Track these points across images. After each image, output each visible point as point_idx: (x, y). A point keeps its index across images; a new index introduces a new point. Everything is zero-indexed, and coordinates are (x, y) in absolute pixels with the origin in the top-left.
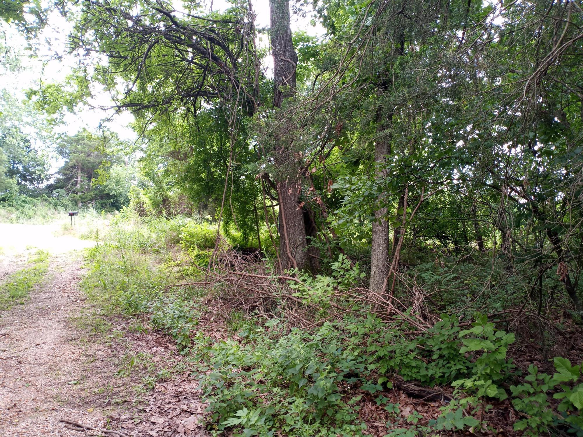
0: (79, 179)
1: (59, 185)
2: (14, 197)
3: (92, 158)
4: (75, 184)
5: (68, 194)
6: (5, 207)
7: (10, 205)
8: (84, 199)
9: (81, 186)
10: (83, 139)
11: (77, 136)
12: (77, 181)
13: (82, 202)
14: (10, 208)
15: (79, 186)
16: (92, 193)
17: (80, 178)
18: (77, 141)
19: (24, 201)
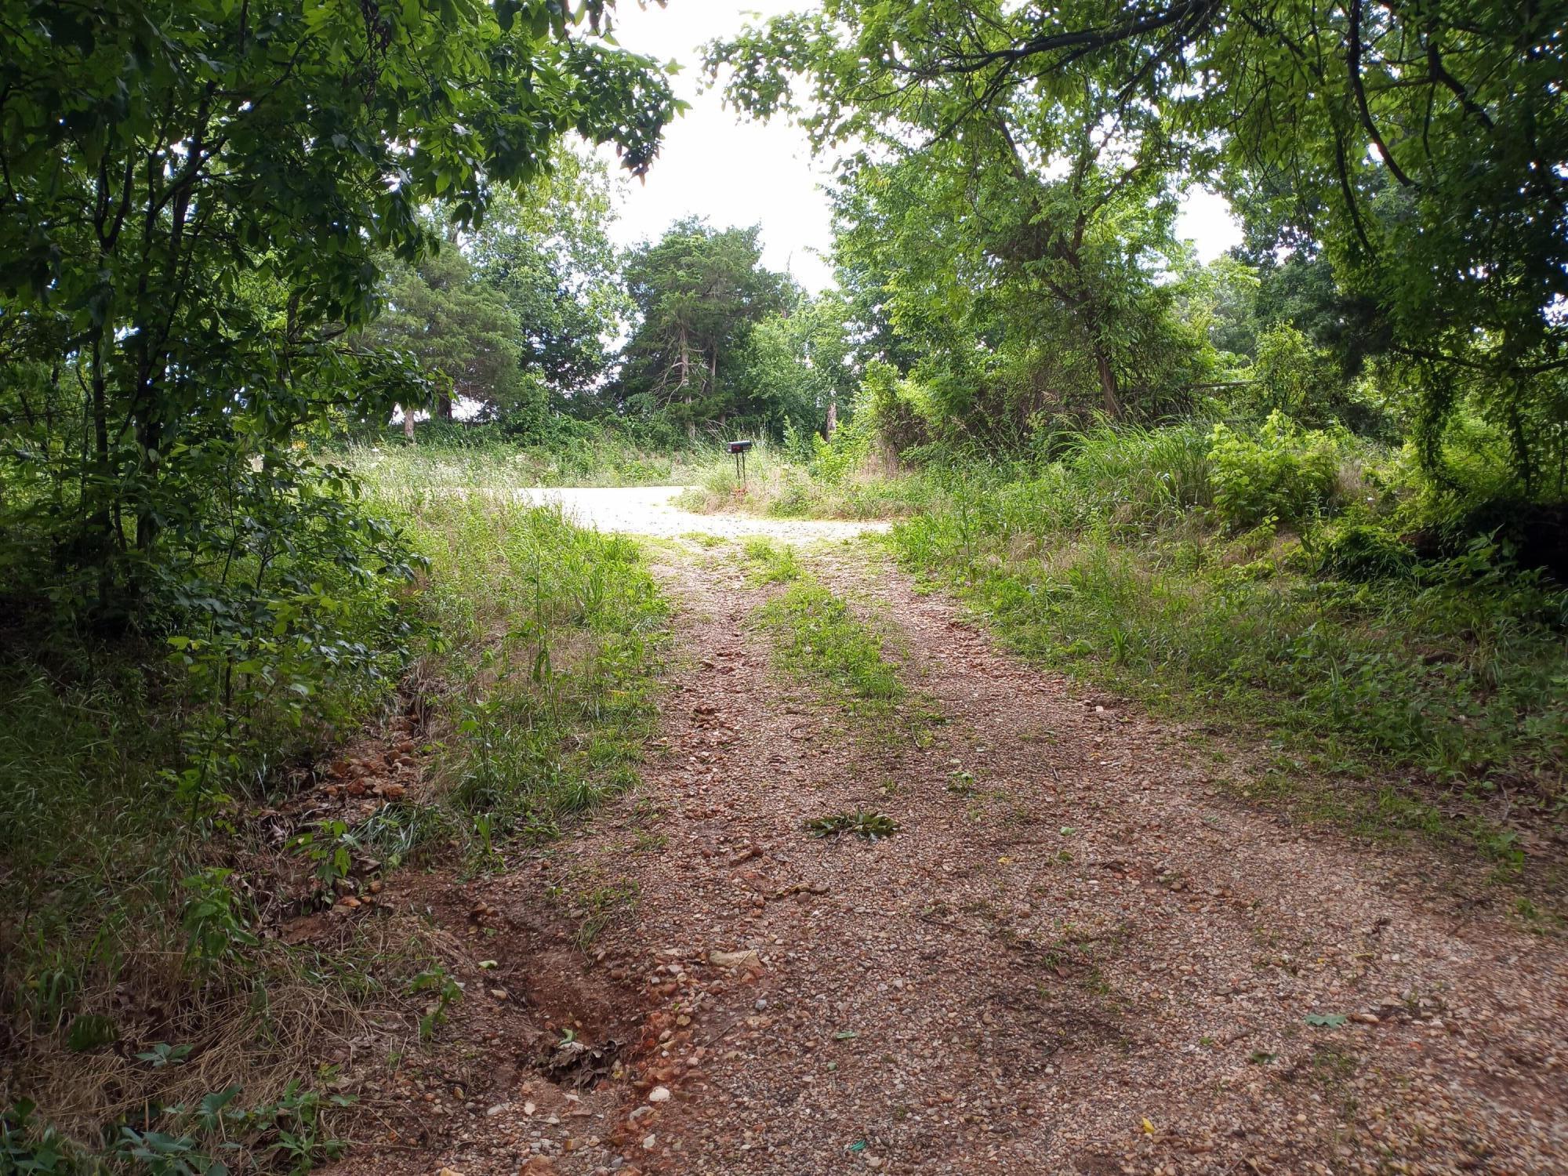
0: (685, 362)
1: (635, 382)
2: (541, 419)
3: (715, 301)
4: (677, 375)
5: (662, 405)
6: (523, 445)
7: (534, 442)
8: (702, 414)
9: (693, 378)
10: (687, 251)
11: (669, 245)
12: (679, 369)
13: (697, 425)
14: (535, 449)
15: (685, 382)
16: (720, 398)
17: (688, 361)
18: (675, 259)
19: (565, 430)
